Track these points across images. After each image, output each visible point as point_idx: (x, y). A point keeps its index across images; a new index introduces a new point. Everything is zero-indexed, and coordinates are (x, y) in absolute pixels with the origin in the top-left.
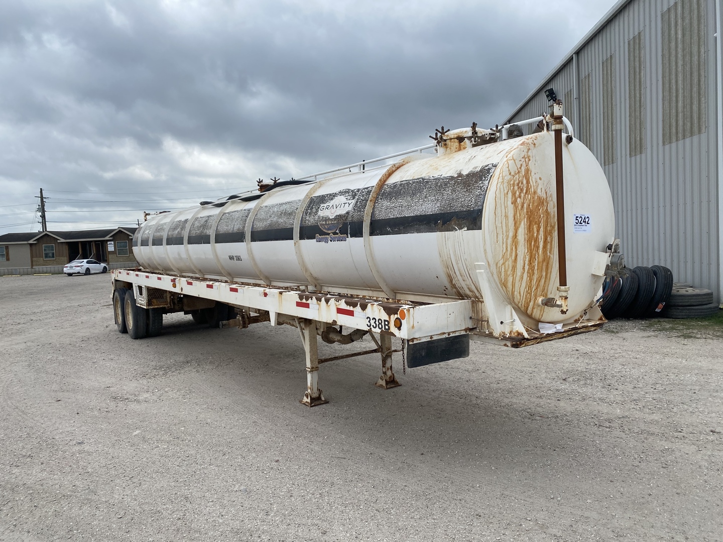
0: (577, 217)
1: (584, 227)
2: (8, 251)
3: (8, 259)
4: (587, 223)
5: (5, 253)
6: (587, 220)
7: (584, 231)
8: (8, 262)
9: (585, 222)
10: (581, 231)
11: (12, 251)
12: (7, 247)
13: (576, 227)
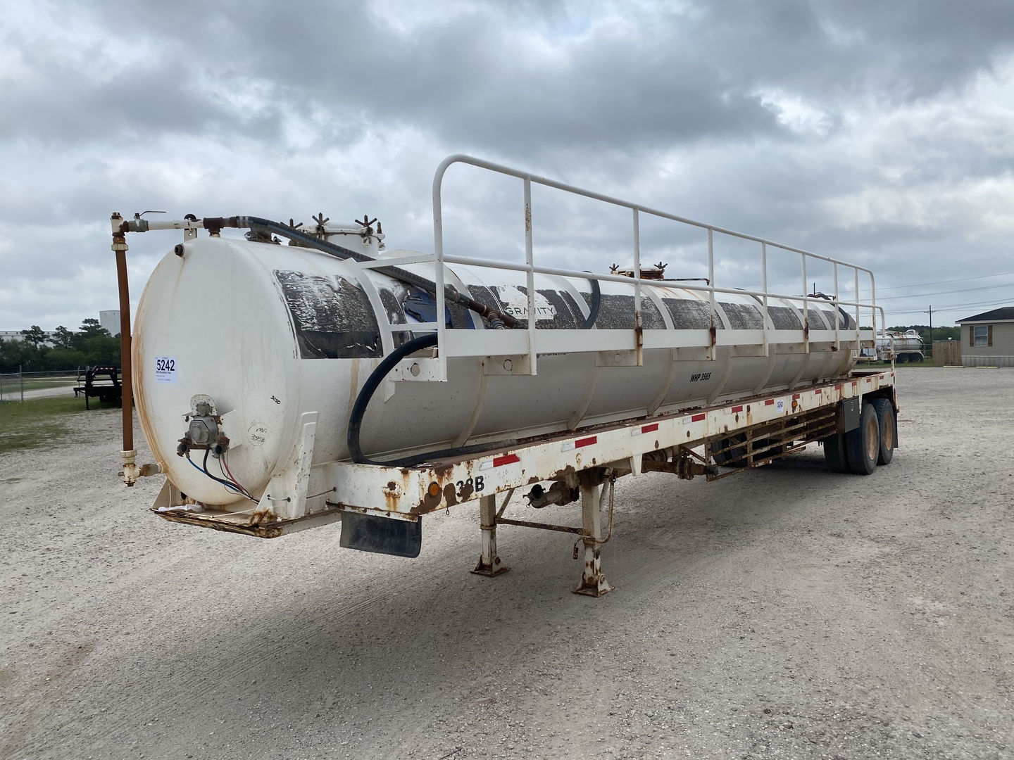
0: (159, 361)
1: (168, 375)
2: (991, 333)
3: (990, 344)
4: (172, 370)
5: (987, 335)
6: (170, 365)
7: (168, 380)
8: (991, 347)
9: (168, 368)
10: (164, 380)
11: (996, 333)
12: (990, 327)
13: (158, 374)
